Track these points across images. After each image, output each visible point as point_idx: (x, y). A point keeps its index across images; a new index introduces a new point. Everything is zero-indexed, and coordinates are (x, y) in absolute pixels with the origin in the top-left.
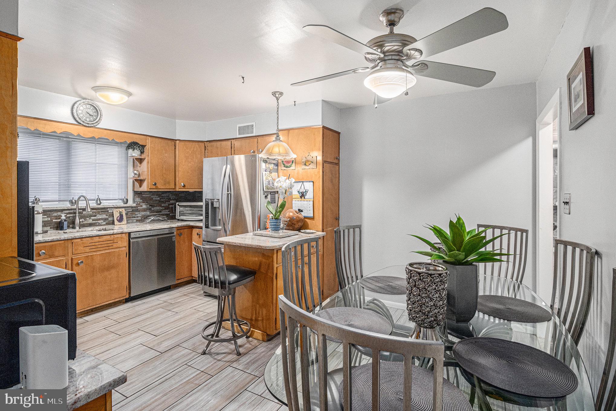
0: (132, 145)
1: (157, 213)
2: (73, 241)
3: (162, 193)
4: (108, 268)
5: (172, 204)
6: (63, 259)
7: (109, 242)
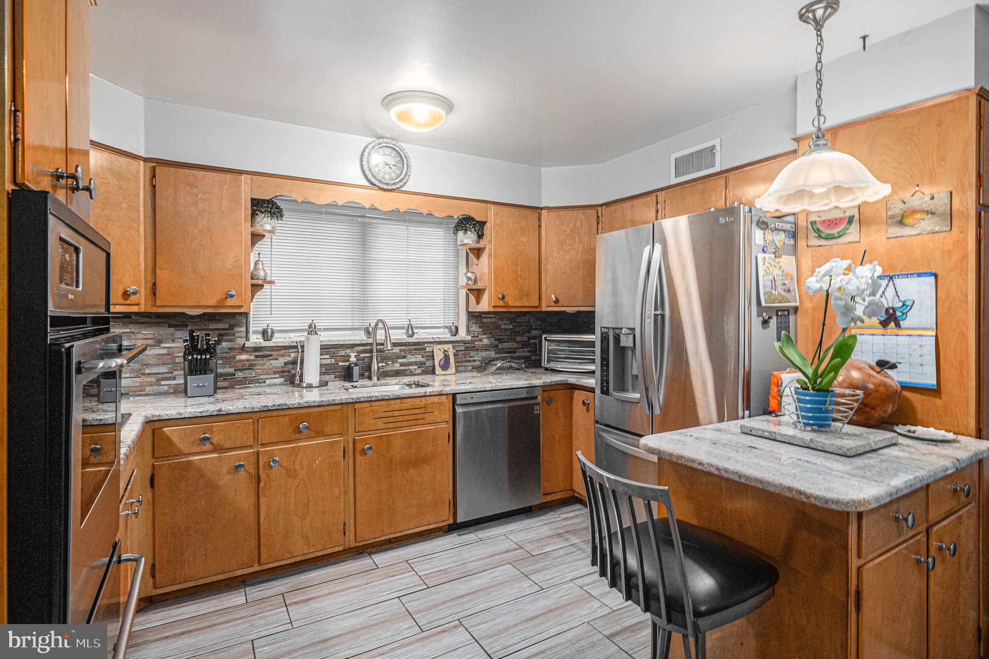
0: (465, 223)
1: (508, 355)
2: (357, 406)
3: (518, 316)
4: (416, 462)
5: (535, 338)
6: (338, 440)
7: (417, 411)
